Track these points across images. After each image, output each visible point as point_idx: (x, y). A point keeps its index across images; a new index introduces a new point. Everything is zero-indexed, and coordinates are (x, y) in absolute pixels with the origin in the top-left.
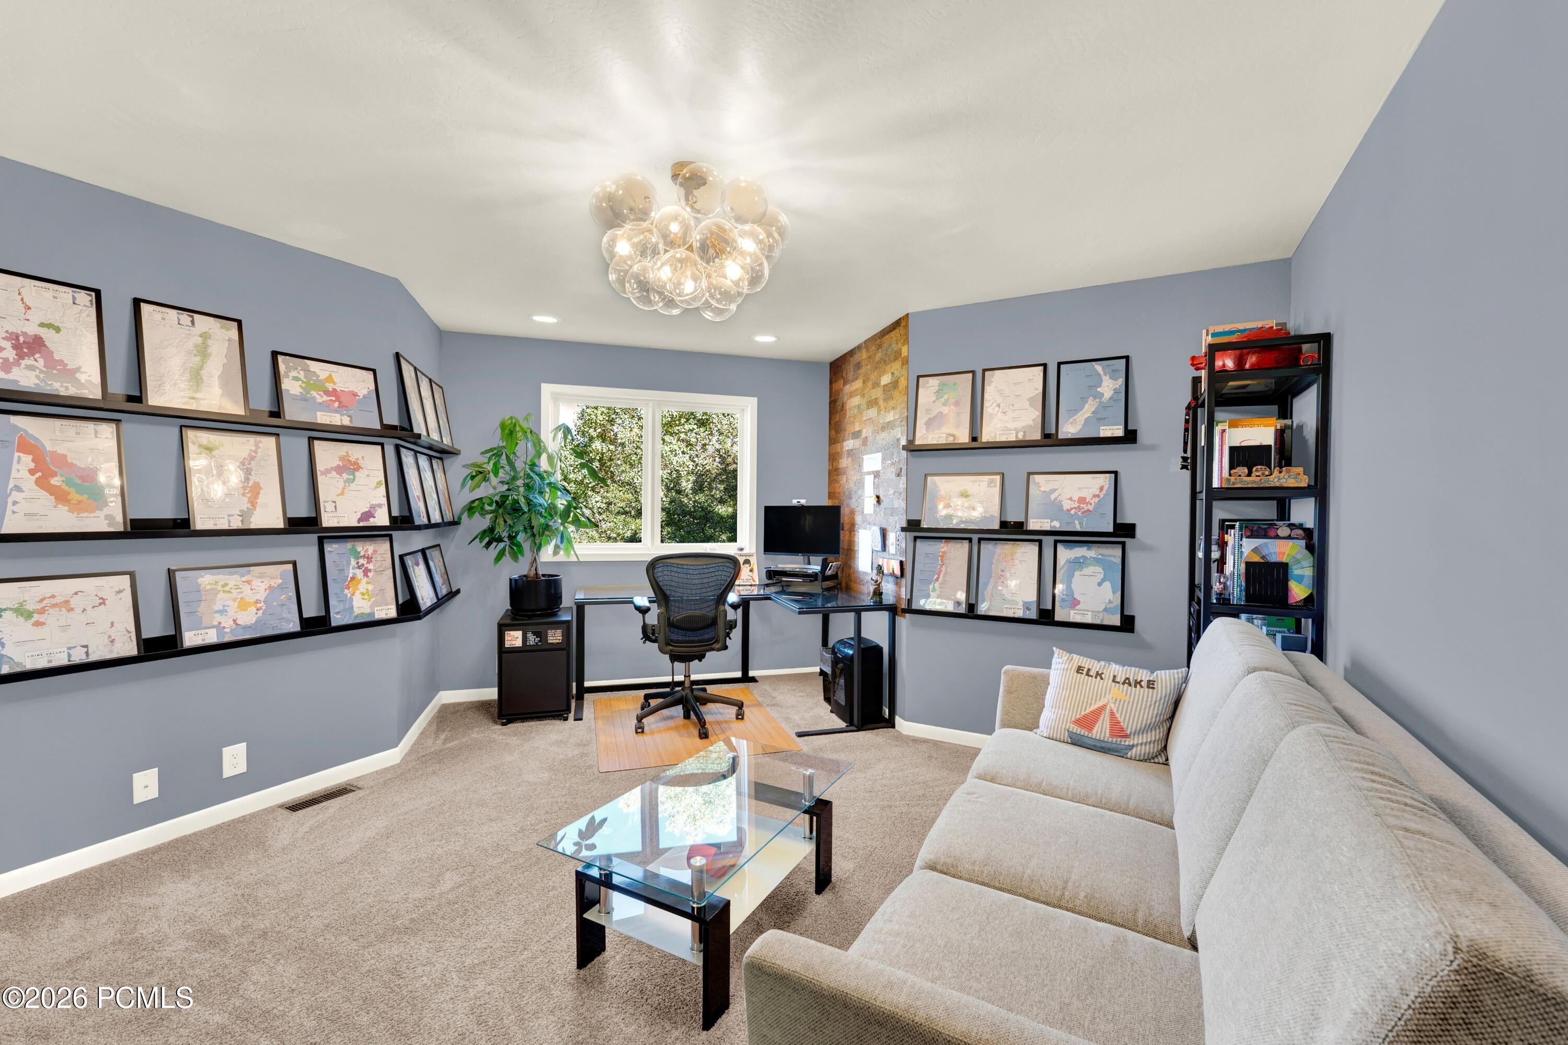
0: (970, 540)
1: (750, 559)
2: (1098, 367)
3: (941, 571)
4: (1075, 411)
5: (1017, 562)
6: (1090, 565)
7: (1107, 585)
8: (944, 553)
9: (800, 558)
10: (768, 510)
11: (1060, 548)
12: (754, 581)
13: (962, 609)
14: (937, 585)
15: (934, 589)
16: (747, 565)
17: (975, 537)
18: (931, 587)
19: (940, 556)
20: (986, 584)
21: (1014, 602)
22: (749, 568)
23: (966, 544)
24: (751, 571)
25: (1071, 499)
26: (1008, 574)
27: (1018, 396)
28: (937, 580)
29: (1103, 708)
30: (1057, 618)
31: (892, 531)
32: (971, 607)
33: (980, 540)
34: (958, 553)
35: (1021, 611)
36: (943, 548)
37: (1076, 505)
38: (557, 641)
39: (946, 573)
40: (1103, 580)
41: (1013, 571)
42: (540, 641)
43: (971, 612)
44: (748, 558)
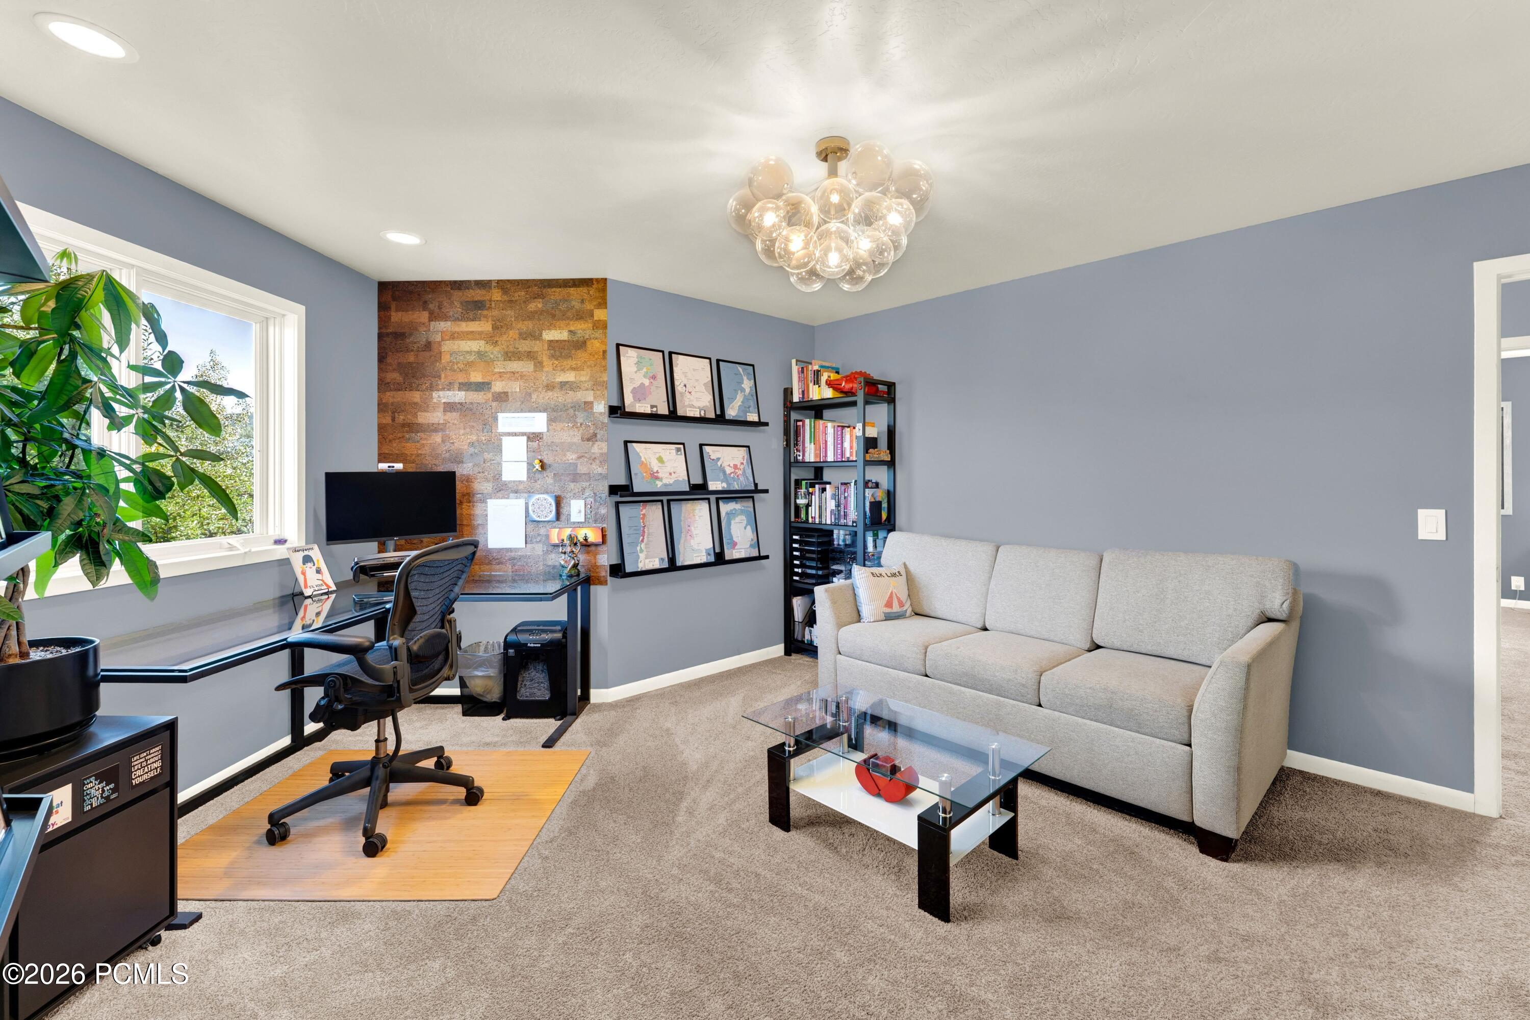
0: (662, 501)
1: (310, 553)
2: (740, 368)
3: (644, 532)
4: (733, 399)
5: (697, 517)
6: (738, 515)
7: (749, 527)
8: (644, 515)
9: (373, 545)
10: (332, 479)
11: (721, 504)
12: (329, 587)
13: (666, 565)
14: (643, 546)
15: (642, 551)
16: (310, 565)
17: (665, 498)
18: (638, 548)
19: (642, 518)
20: (679, 539)
21: (699, 551)
22: (314, 568)
23: (659, 505)
24: (319, 571)
25: (729, 466)
26: (693, 528)
27: (697, 380)
28: (642, 541)
29: (892, 593)
30: (727, 558)
31: (575, 497)
32: (672, 559)
33: (669, 501)
34: (654, 514)
35: (705, 557)
36: (642, 511)
37: (733, 470)
38: (152, 774)
39: (649, 534)
40: (747, 525)
41: (696, 525)
42: (114, 791)
43: (673, 566)
44: (306, 553)
